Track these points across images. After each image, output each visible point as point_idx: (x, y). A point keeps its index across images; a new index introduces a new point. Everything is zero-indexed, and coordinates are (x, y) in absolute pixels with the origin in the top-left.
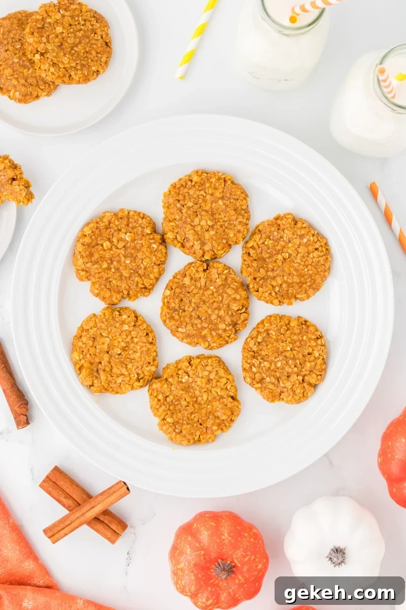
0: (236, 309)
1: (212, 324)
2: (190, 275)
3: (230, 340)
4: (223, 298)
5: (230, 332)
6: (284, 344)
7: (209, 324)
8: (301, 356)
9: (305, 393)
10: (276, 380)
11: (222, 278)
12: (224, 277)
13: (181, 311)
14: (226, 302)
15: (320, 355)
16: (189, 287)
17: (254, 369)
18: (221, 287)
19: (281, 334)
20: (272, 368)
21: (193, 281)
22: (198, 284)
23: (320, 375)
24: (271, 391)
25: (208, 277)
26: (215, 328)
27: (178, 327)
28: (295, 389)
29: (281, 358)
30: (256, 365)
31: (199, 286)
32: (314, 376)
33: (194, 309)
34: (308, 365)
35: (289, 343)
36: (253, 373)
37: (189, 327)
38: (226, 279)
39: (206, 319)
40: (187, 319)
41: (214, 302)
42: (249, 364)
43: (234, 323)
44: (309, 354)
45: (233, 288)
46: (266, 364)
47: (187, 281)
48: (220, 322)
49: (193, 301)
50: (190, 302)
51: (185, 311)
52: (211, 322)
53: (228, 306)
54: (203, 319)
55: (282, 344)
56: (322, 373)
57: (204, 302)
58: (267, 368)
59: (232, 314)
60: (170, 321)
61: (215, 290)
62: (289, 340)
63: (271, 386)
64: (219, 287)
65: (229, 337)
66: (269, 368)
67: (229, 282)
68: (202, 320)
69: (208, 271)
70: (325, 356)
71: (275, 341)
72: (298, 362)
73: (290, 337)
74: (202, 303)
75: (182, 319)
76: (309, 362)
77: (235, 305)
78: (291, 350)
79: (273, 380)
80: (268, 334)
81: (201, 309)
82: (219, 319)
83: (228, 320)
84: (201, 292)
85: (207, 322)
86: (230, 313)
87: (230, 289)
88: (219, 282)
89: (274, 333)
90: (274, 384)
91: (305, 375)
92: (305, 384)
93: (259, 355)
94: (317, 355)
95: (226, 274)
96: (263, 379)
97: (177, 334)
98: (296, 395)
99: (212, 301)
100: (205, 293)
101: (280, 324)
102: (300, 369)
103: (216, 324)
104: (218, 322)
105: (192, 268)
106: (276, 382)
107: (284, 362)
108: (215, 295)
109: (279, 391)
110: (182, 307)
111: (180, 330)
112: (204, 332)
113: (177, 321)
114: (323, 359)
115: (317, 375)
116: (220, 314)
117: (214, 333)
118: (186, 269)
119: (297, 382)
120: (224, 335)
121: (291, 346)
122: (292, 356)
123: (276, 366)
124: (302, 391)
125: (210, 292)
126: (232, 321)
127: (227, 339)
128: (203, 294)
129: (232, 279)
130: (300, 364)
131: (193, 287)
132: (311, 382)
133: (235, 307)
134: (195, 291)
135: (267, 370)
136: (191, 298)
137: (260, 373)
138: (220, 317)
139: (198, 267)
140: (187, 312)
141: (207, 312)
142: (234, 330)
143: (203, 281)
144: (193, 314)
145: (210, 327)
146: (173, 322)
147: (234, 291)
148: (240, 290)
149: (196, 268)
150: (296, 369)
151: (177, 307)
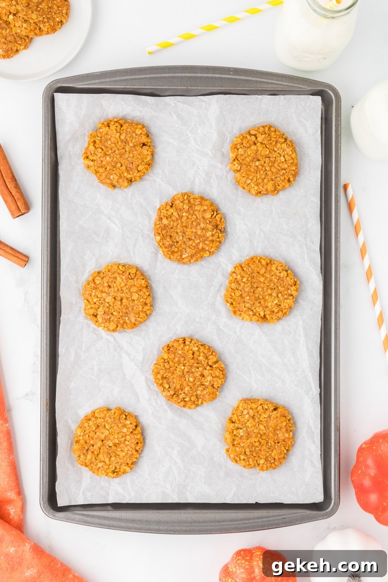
0: (210, 216)
1: (202, 237)
2: (164, 216)
3: (221, 239)
4: (196, 216)
5: (217, 234)
6: (178, 370)
7: (199, 239)
8: (193, 361)
9: (221, 369)
10: (202, 386)
11: (186, 203)
12: (187, 201)
13: (175, 244)
14: (200, 216)
15: (197, 347)
16: (170, 224)
17: (187, 399)
18: (190, 209)
19: (170, 368)
20: (192, 386)
21: (169, 219)
22: (174, 218)
23: (212, 352)
24: (208, 394)
25: (177, 209)
26: (206, 238)
27: (181, 256)
28: (215, 375)
29: (187, 376)
30: (184, 396)
31: (176, 219)
32: (211, 357)
33: (183, 237)
34: (201, 358)
35: (179, 365)
36: (189, 401)
37: (188, 250)
38: (189, 201)
39: (195, 237)
40: (183, 246)
41: (192, 222)
42: (182, 401)
43: (216, 227)
44: (193, 354)
45: (198, 205)
46: (187, 389)
47: (165, 221)
48: (205, 232)
49: (178, 231)
50: (177, 233)
51: (178, 242)
52: (200, 236)
53: (204, 218)
54: (193, 238)
55: (177, 372)
56: (211, 350)
57: (186, 227)
58: (190, 389)
59: (210, 221)
60: (173, 256)
61: (187, 214)
62: (176, 365)
63: (205, 392)
64: (188, 210)
65: (218, 237)
66: (191, 388)
67: (192, 202)
68: (193, 240)
69: (174, 205)
70: (200, 343)
71: (172, 375)
72: (195, 365)
73: (175, 363)
74: (185, 229)
75: (180, 248)
76: (199, 356)
77: (207, 214)
78: (184, 366)
79: (200, 388)
80: (165, 378)
81: (187, 233)
82: (204, 231)
83: (210, 227)
84: (179, 222)
85: (197, 239)
86: (208, 222)
87: (196, 207)
88: (186, 207)
89: (167, 374)
90: (204, 389)
91: (208, 363)
92: (214, 366)
93: (178, 391)
94: (197, 349)
95: (187, 199)
96: (197, 395)
97: (185, 261)
98: (219, 376)
99: (191, 223)
100: (183, 220)
101: (162, 366)
102: (201, 365)
103: (204, 236)
104: (205, 233)
105: (162, 211)
106: (204, 387)
107: (191, 375)
108: (190, 217)
109: (211, 387)
110: (175, 241)
111: (184, 256)
112: (201, 246)
113: (177, 252)
114: (202, 345)
115: (212, 354)
116: (202, 227)
117: (207, 242)
118: (159, 214)
119: (210, 371)
120: (214, 238)
121: (181, 365)
122: (189, 367)
123: (192, 382)
124: (218, 370)
125: (185, 218)
126: (212, 226)
127: (218, 240)
128: (182, 222)
129: (194, 199)
130: (198, 364)
131: (172, 223)
132: (215, 361)
133: (208, 215)
134: (175, 224)
135: (192, 390)
136: (175, 231)
137: (192, 396)
138: (203, 229)
139: (166, 207)
140: (180, 242)
141: (192, 232)
142: (218, 231)
143: (175, 214)
144: (185, 240)
145: (201, 240)
146: (176, 255)
147: (200, 206)
148: (203, 202)
149: (165, 209)
150: (200, 369)
151: (171, 242)
